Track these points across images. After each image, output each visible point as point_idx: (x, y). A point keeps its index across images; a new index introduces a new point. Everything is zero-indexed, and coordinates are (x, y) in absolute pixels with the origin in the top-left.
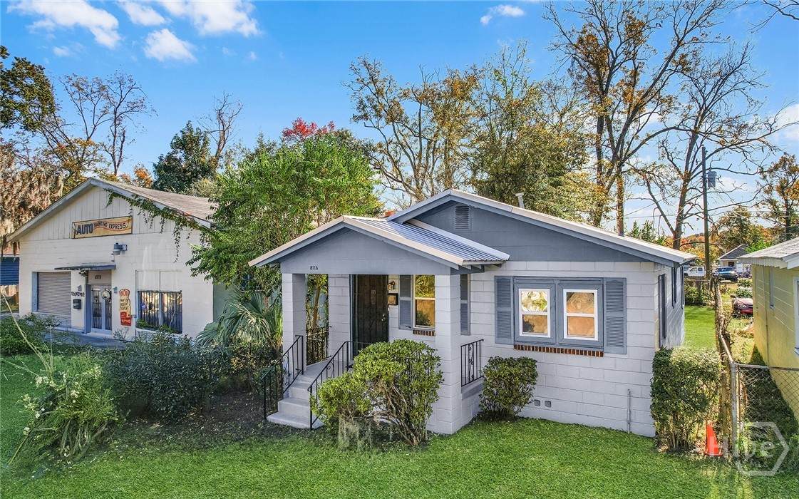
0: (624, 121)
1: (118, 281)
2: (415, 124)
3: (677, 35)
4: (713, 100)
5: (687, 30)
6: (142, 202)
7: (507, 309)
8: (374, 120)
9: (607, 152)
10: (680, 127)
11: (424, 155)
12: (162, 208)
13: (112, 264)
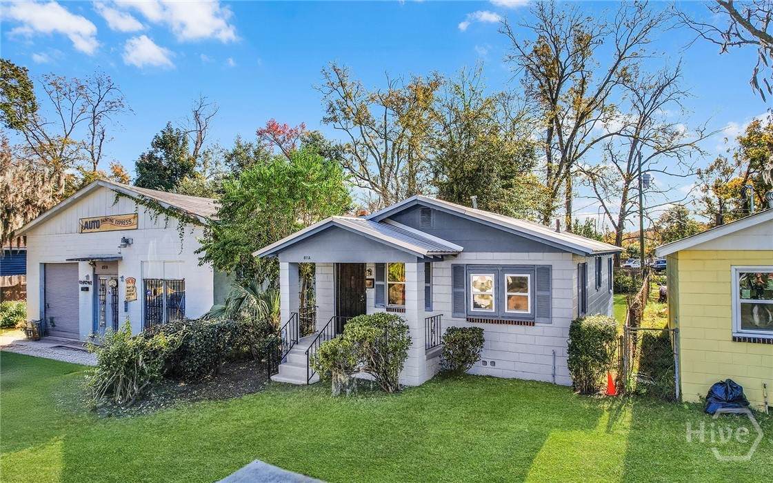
0: (573, 126)
1: (123, 271)
2: (381, 127)
3: (619, 50)
4: (651, 109)
5: (628, 46)
6: (148, 201)
7: (461, 290)
8: (343, 122)
9: (557, 155)
10: (623, 133)
11: (389, 155)
12: (167, 207)
13: (119, 255)
